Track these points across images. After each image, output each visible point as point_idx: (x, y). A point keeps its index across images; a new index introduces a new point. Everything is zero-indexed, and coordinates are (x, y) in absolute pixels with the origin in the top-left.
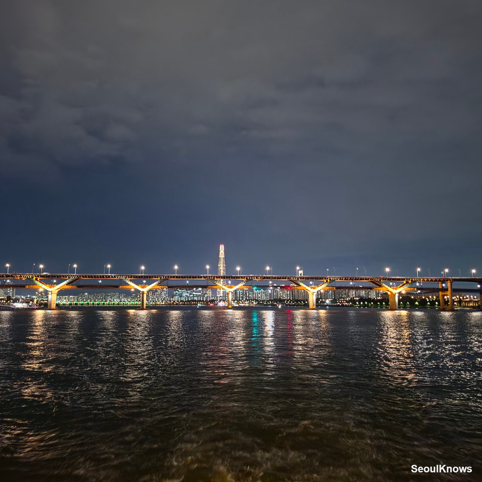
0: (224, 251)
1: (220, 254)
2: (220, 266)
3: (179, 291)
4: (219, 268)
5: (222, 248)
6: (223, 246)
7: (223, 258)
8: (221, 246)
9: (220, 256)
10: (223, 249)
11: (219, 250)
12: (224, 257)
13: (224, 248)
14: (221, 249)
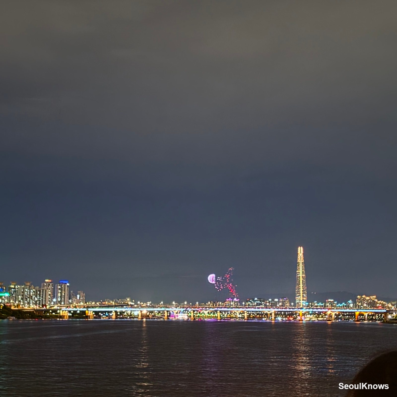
0: (303, 254)
1: (299, 257)
2: (299, 272)
3: (252, 303)
4: (298, 275)
5: (300, 250)
6: (302, 248)
7: (302, 263)
8: (299, 248)
9: (298, 261)
10: (302, 252)
11: (298, 254)
12: (303, 261)
13: (304, 251)
14: (299, 252)
